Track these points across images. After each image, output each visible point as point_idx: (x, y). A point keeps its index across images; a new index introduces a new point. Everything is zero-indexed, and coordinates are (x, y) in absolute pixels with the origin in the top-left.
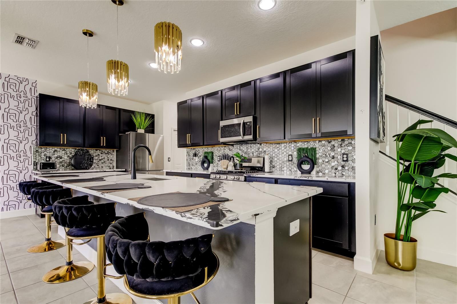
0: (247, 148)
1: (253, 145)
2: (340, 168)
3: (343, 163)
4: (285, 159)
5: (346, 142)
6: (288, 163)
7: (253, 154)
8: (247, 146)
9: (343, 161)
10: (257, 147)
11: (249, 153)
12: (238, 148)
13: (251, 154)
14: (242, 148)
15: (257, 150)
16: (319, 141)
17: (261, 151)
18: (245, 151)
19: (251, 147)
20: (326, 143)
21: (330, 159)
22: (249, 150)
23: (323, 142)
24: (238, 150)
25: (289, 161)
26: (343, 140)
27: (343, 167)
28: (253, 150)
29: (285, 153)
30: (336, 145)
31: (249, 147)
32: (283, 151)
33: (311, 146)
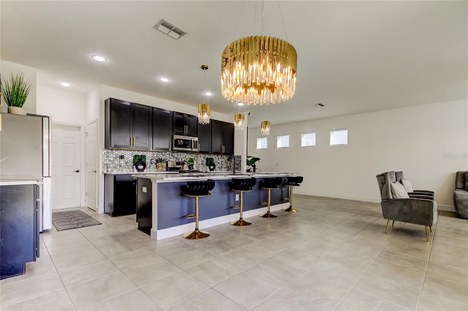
0: (177, 155)
1: (182, 153)
2: (221, 168)
3: (221, 165)
4: (200, 163)
5: (223, 157)
6: (201, 166)
7: (182, 159)
8: (178, 154)
9: (222, 164)
10: (185, 155)
11: (179, 158)
12: (171, 154)
13: (181, 159)
14: (173, 155)
15: (185, 157)
16: (214, 155)
17: (187, 158)
18: (176, 157)
19: (180, 155)
20: (217, 157)
21: (218, 164)
22: (179, 157)
23: (216, 156)
24: (171, 156)
25: (202, 164)
26: (222, 156)
27: (221, 167)
28: (182, 157)
29: (200, 160)
30: (220, 158)
31: (179, 155)
32: (199, 159)
33: (211, 157)
